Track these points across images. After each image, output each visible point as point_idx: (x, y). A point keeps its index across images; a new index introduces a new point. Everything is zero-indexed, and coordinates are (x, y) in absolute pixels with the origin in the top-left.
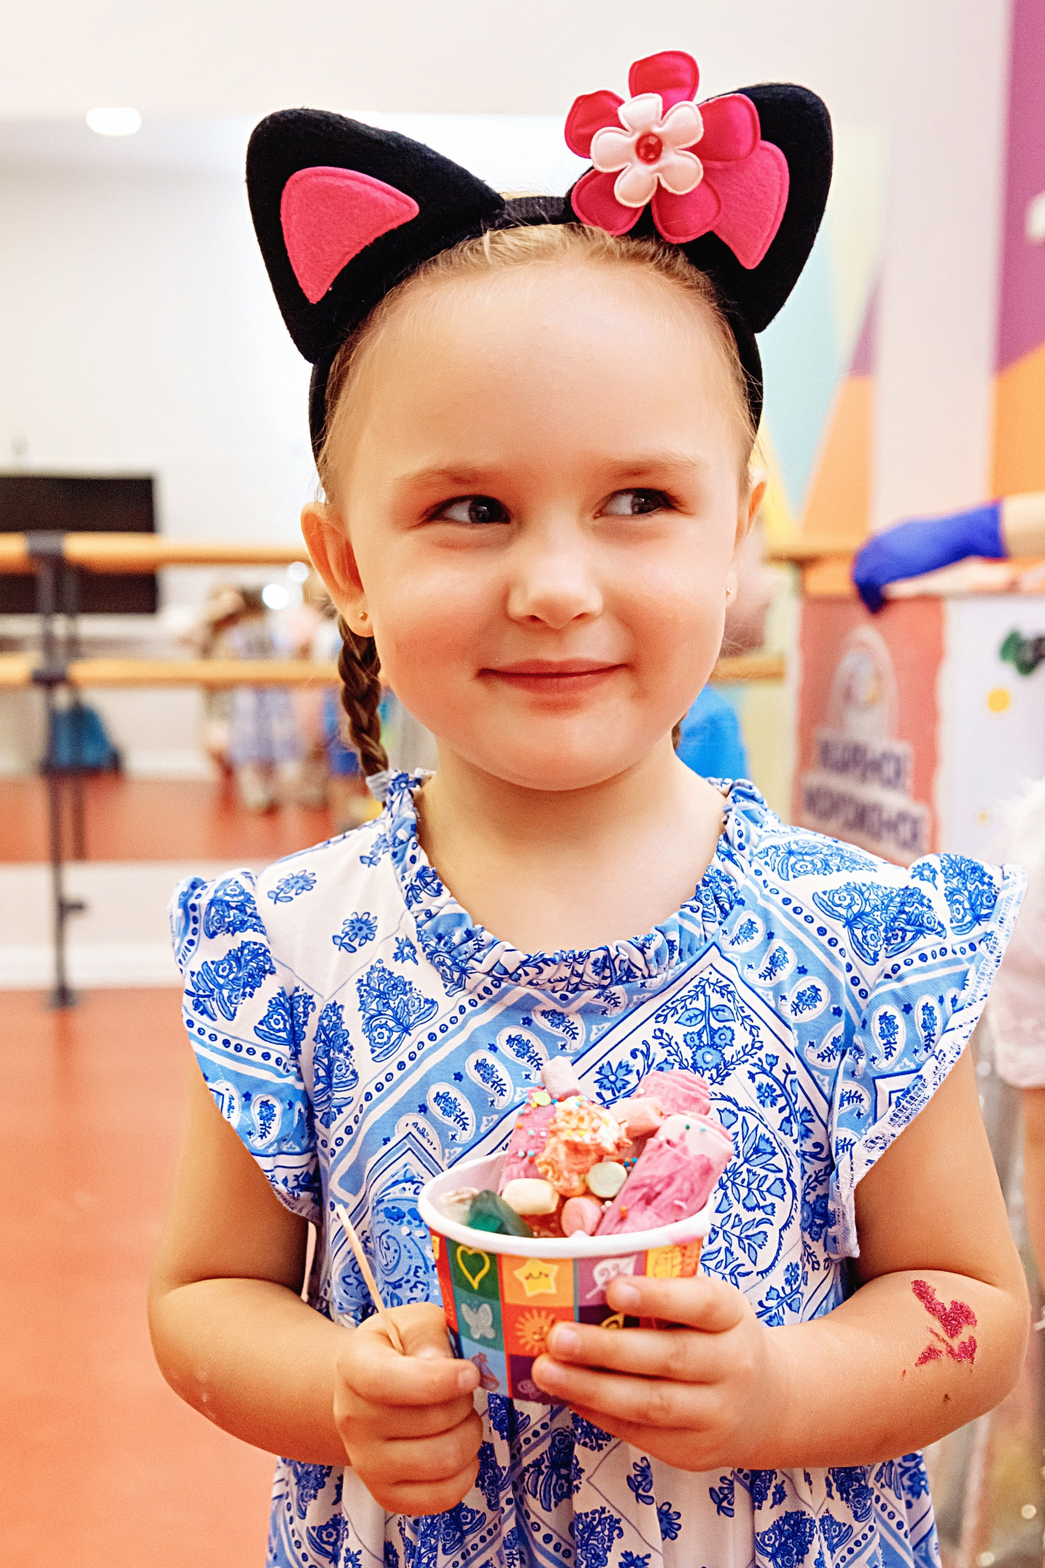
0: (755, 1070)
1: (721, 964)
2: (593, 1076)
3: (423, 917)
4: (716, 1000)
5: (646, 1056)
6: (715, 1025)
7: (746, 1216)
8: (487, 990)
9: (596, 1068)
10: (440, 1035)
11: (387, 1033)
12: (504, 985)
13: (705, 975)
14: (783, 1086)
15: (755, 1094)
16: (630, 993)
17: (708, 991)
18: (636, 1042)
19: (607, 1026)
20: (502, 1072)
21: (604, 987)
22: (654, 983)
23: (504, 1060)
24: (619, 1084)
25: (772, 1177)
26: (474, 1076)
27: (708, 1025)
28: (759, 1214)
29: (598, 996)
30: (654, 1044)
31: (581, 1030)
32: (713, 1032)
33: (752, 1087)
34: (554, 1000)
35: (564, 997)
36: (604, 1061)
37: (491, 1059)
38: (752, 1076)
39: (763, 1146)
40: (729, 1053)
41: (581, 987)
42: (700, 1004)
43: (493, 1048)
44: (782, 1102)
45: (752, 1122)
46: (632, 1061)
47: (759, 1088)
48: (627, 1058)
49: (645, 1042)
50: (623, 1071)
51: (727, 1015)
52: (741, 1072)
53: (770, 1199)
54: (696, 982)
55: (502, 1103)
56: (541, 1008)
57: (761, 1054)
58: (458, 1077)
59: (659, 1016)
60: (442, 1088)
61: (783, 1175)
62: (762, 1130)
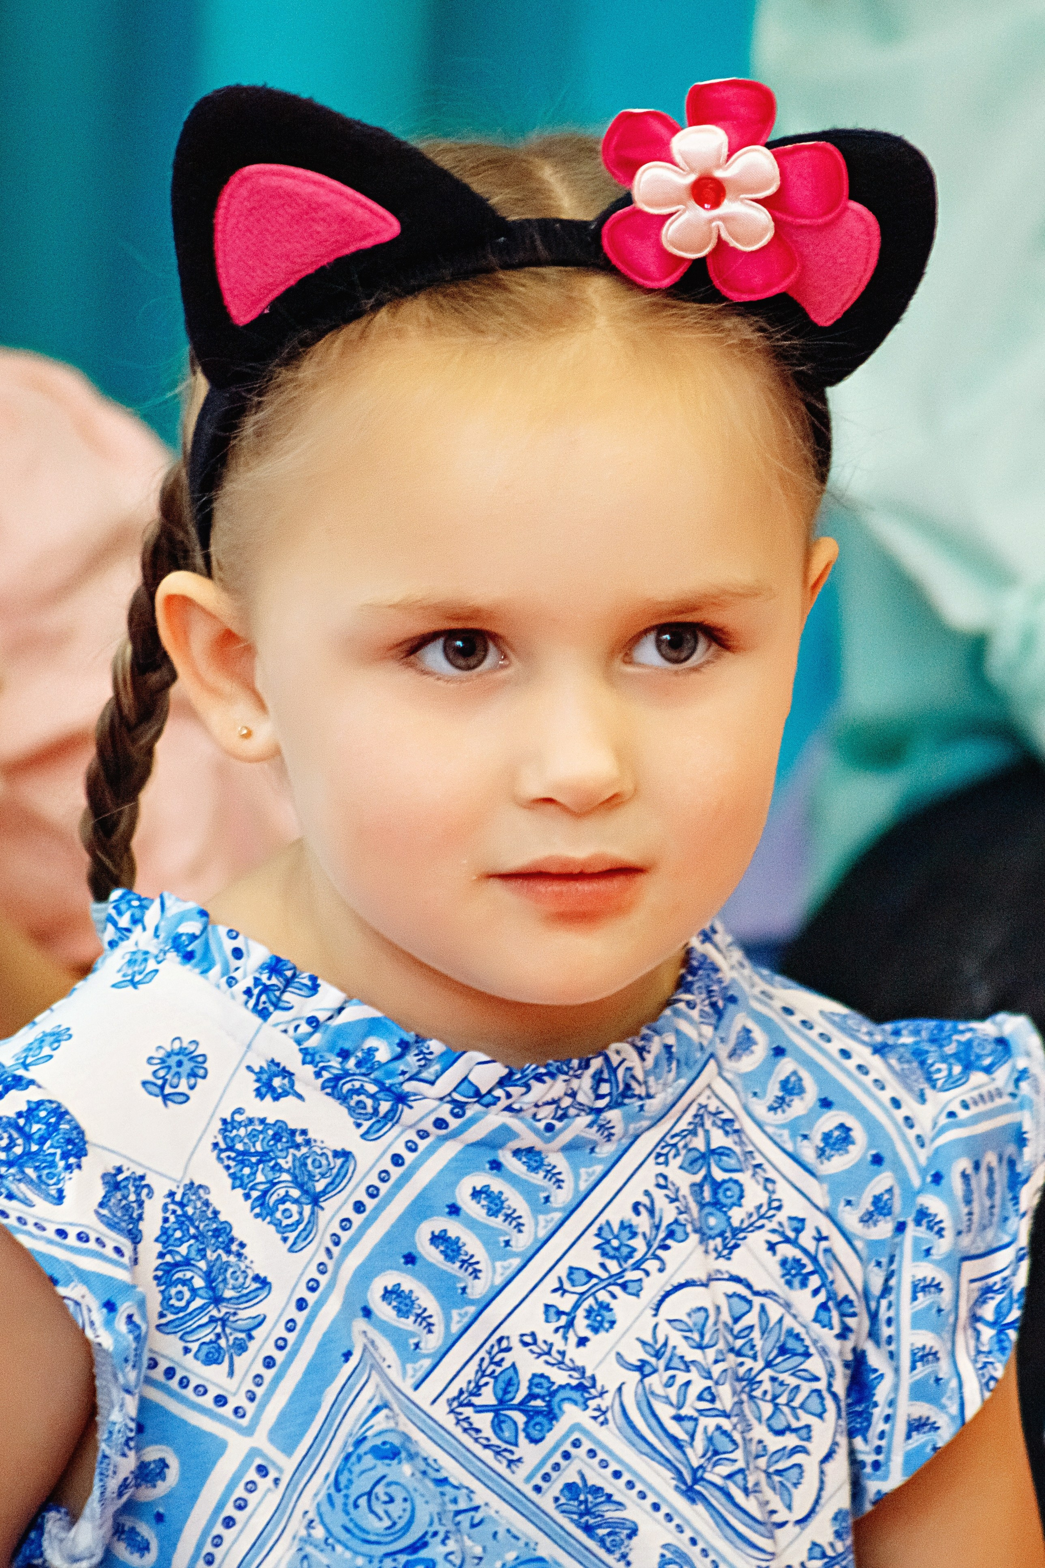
0: (775, 1238)
1: (720, 1087)
2: (591, 1240)
3: (305, 1028)
4: (718, 1139)
5: (651, 1212)
6: (719, 1175)
7: (774, 1443)
8: (440, 1123)
9: (594, 1229)
10: (370, 1203)
11: (294, 1208)
12: (469, 1113)
13: (703, 1100)
14: (814, 1259)
15: (778, 1271)
16: (628, 1119)
17: (708, 1124)
18: (634, 1193)
19: (599, 1169)
20: (473, 1245)
21: (599, 1111)
22: (653, 1106)
23: (472, 1224)
24: (625, 1251)
25: (806, 1388)
26: (433, 1255)
27: (708, 1176)
28: (791, 1440)
29: (590, 1125)
30: (659, 1195)
31: (567, 1176)
32: (716, 1186)
33: (772, 1263)
34: (536, 1131)
35: (550, 1128)
36: (601, 1221)
37: (454, 1228)
38: (772, 1247)
39: (791, 1344)
40: (737, 1215)
41: (572, 1112)
42: (699, 1143)
43: (454, 1210)
44: (815, 1281)
45: (775, 1311)
46: (635, 1220)
47: (784, 1263)
48: (629, 1215)
49: (647, 1193)
50: (625, 1234)
51: (732, 1162)
52: (757, 1240)
53: (806, 1419)
54: (693, 1110)
55: (478, 1289)
56: (515, 1144)
57: (782, 1216)
58: (410, 1259)
59: (660, 1155)
60: (389, 1279)
61: (822, 1385)
62: (789, 1322)
